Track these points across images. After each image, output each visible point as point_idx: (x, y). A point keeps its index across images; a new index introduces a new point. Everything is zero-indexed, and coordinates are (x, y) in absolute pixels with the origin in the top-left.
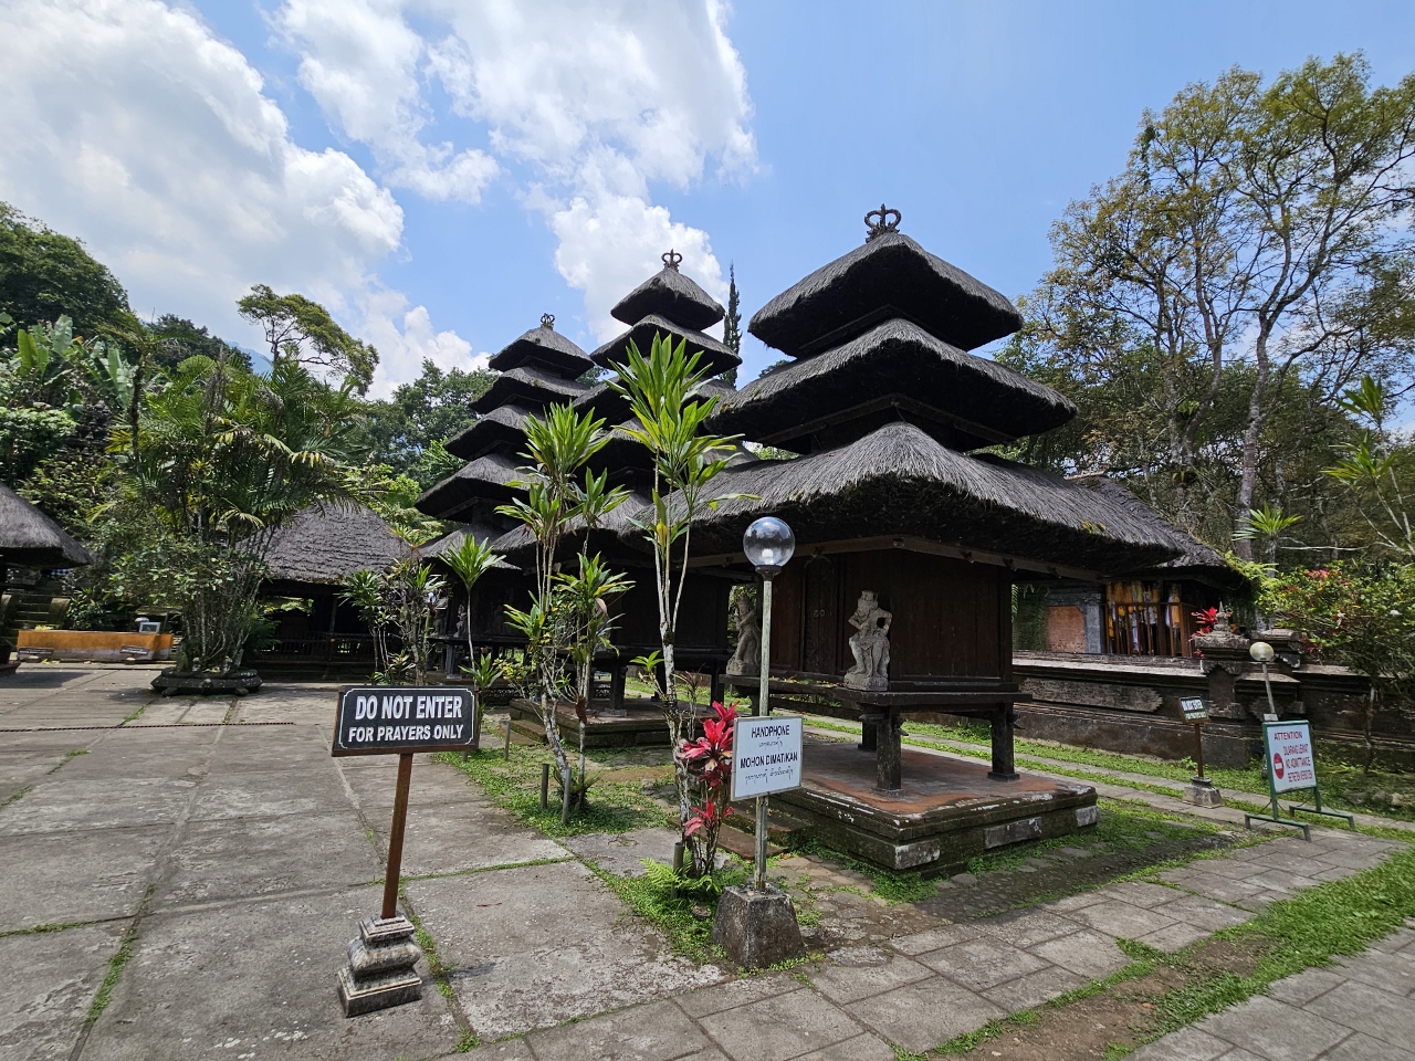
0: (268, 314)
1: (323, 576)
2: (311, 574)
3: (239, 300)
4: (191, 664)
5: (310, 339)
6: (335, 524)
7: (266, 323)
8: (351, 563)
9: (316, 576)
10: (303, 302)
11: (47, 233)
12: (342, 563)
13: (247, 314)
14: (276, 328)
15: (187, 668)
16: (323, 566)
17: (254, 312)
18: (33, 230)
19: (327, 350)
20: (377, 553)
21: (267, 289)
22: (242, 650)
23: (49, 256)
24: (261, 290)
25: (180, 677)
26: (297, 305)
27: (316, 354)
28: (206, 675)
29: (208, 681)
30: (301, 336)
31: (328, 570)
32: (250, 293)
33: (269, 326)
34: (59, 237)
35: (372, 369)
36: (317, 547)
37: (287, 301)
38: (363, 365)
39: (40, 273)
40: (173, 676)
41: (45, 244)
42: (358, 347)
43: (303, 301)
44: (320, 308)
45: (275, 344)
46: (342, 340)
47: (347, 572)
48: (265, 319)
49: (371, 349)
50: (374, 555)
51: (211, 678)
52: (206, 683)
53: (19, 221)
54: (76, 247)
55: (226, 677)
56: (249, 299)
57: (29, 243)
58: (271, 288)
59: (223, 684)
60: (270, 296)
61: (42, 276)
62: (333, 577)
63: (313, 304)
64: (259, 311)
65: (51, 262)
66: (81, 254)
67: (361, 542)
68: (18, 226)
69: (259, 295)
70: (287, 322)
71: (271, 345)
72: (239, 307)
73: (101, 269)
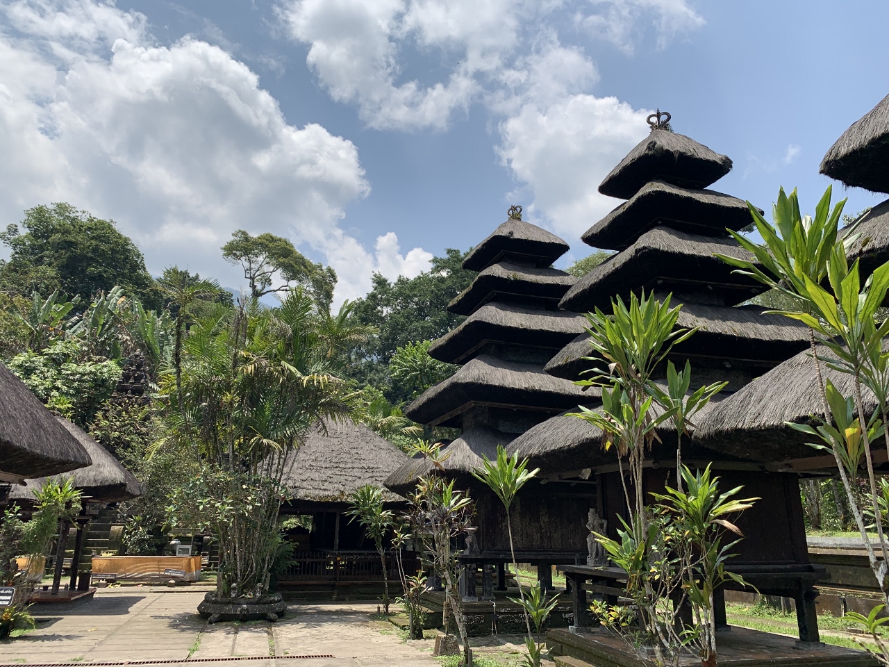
0: (246, 254)
1: (327, 493)
2: (317, 492)
3: (223, 246)
4: (230, 589)
5: (280, 271)
6: (332, 440)
7: (244, 262)
8: (350, 479)
9: (322, 493)
10: (272, 239)
11: (91, 220)
12: (342, 479)
13: (230, 258)
14: (253, 266)
15: (226, 594)
16: (326, 484)
17: (235, 254)
18: (83, 220)
19: (293, 278)
20: (371, 466)
21: (244, 233)
22: (269, 574)
23: (93, 238)
24: (240, 235)
25: (221, 603)
26: (267, 243)
27: (285, 283)
28: (242, 601)
29: (245, 606)
30: (271, 268)
31: (331, 487)
32: (232, 238)
33: (247, 265)
34: (99, 221)
35: (332, 288)
36: (319, 464)
37: (260, 241)
38: (325, 285)
39: (87, 252)
40: (215, 602)
41: (89, 229)
42: (318, 271)
43: (272, 237)
44: (285, 242)
45: (252, 278)
46: (305, 267)
47: (347, 488)
48: (243, 258)
49: (330, 270)
50: (369, 468)
51: (247, 604)
52: (243, 609)
53: (74, 215)
54: (110, 227)
55: (258, 603)
56: (231, 244)
57: (80, 230)
58: (247, 232)
59: (257, 609)
60: (247, 239)
61: (90, 255)
62: (337, 494)
63: (280, 240)
64: (238, 253)
65: (94, 242)
66: (114, 232)
67: (356, 456)
68: (74, 219)
69: (238, 239)
70: (261, 258)
71: (249, 280)
72: (222, 252)
73: (126, 241)
